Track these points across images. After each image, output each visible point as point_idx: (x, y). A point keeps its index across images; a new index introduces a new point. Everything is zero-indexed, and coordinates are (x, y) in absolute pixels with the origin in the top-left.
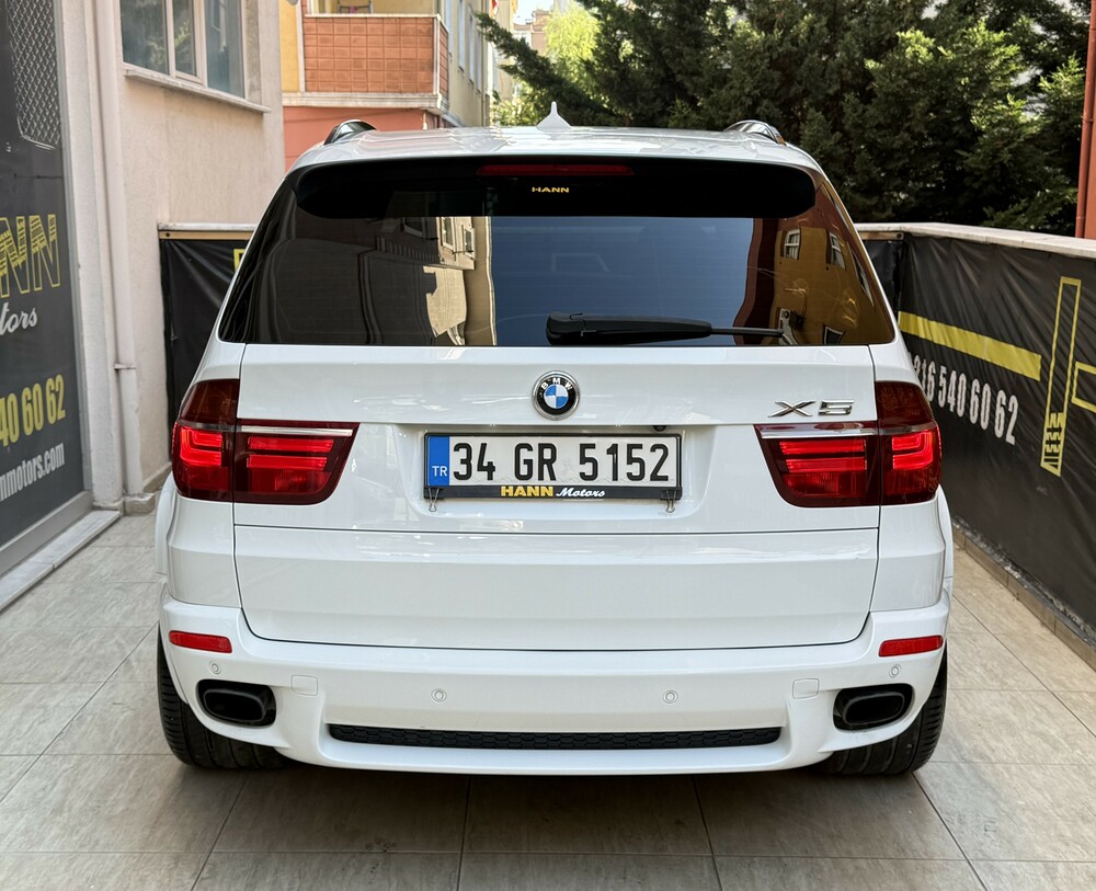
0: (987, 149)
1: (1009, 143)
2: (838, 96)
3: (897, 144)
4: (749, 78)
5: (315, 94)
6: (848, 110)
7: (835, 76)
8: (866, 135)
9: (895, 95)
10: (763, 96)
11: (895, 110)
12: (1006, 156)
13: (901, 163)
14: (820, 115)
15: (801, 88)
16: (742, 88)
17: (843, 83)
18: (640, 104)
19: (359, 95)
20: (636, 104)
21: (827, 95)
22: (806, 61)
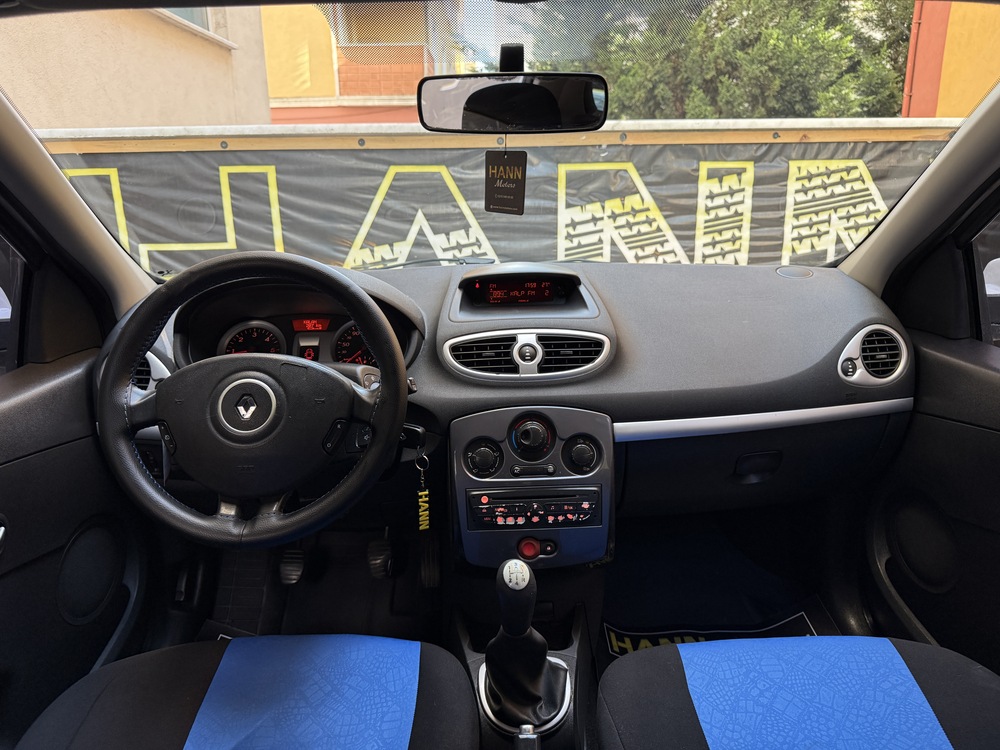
2: (712, 80)
4: (650, 68)
5: (346, 97)
6: (722, 90)
7: (713, 65)
9: (755, 78)
10: (660, 82)
16: (645, 75)
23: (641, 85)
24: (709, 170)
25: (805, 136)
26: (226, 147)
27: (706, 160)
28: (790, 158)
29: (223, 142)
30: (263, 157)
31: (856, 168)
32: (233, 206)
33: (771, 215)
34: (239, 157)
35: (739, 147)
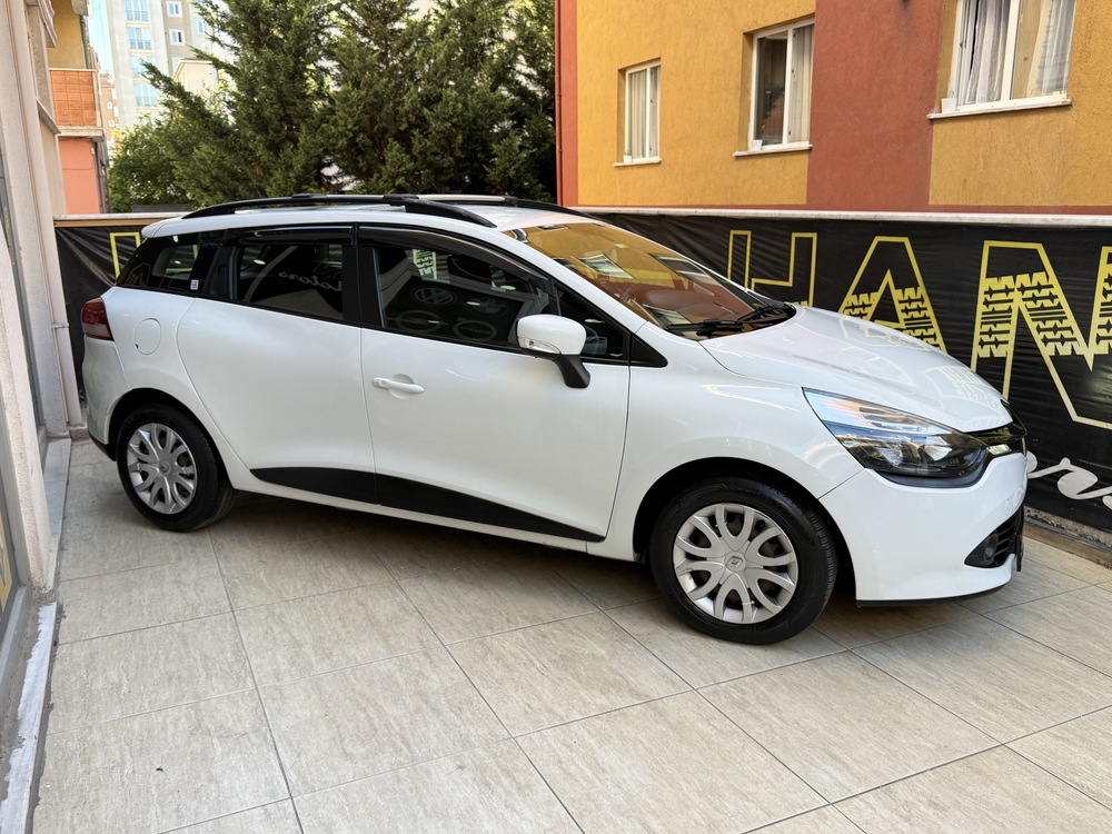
0: (500, 168)
1: (515, 163)
2: (406, 131)
3: (446, 165)
4: (350, 120)
7: (404, 119)
9: (442, 132)
10: (360, 131)
11: (443, 143)
12: (512, 173)
16: (346, 125)
18: (271, 132)
20: (267, 133)
21: (399, 131)
22: (385, 109)
23: (343, 135)
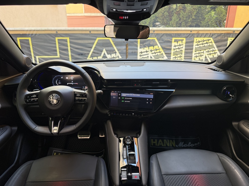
5: (86, 13)
6: (181, 14)
8: (184, 19)
13: (190, 24)
14: (176, 15)
15: (172, 10)
17: (180, 9)
19: (93, 14)
24: (175, 40)
25: (198, 32)
26: (57, 33)
27: (174, 37)
28: (194, 37)
29: (56, 32)
30: (67, 35)
31: (210, 40)
32: (59, 47)
33: (189, 51)
34: (60, 35)
35: (182, 34)
